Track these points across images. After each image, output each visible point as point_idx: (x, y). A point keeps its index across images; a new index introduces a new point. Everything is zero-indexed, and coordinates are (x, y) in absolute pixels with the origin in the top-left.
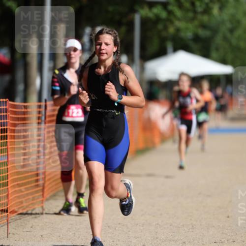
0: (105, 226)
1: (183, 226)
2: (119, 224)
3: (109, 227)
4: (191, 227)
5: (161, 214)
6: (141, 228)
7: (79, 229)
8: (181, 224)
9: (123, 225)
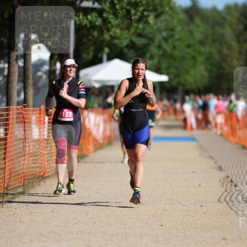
0: (38, 235)
1: (117, 234)
2: (52, 232)
3: (42, 235)
4: (124, 235)
5: (94, 223)
6: (74, 236)
7: (11, 238)
8: (115, 233)
9: (56, 234)
